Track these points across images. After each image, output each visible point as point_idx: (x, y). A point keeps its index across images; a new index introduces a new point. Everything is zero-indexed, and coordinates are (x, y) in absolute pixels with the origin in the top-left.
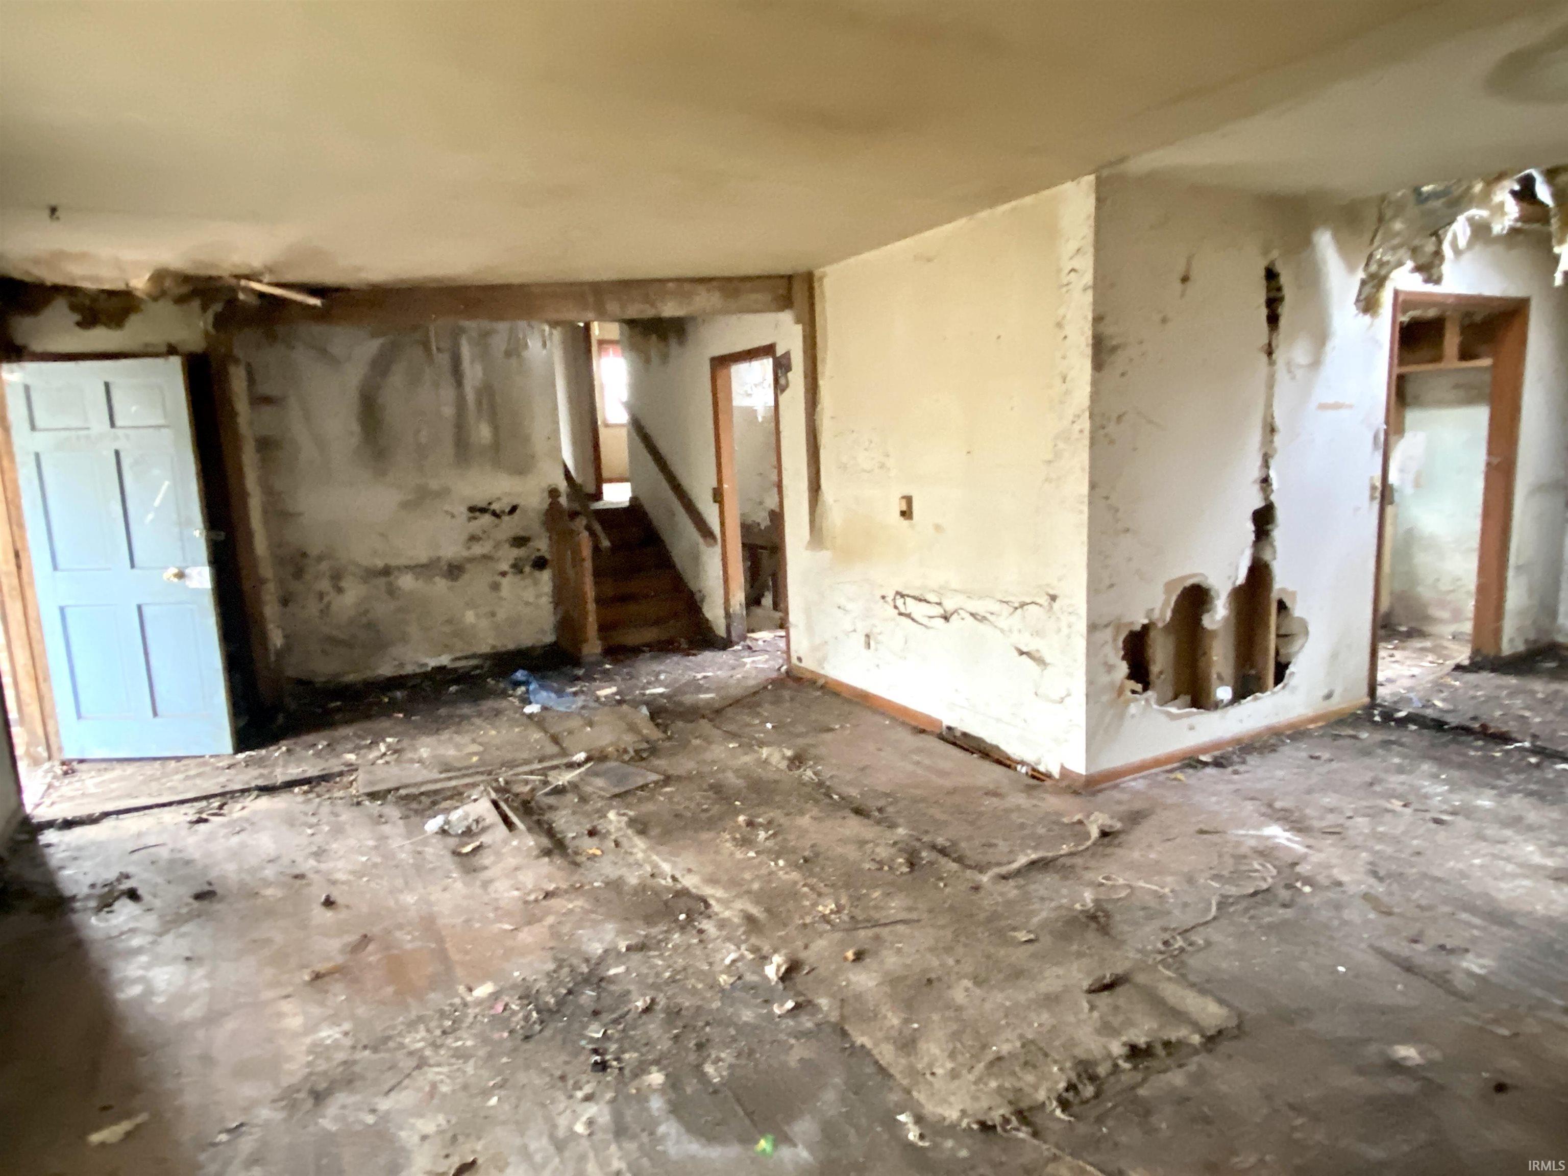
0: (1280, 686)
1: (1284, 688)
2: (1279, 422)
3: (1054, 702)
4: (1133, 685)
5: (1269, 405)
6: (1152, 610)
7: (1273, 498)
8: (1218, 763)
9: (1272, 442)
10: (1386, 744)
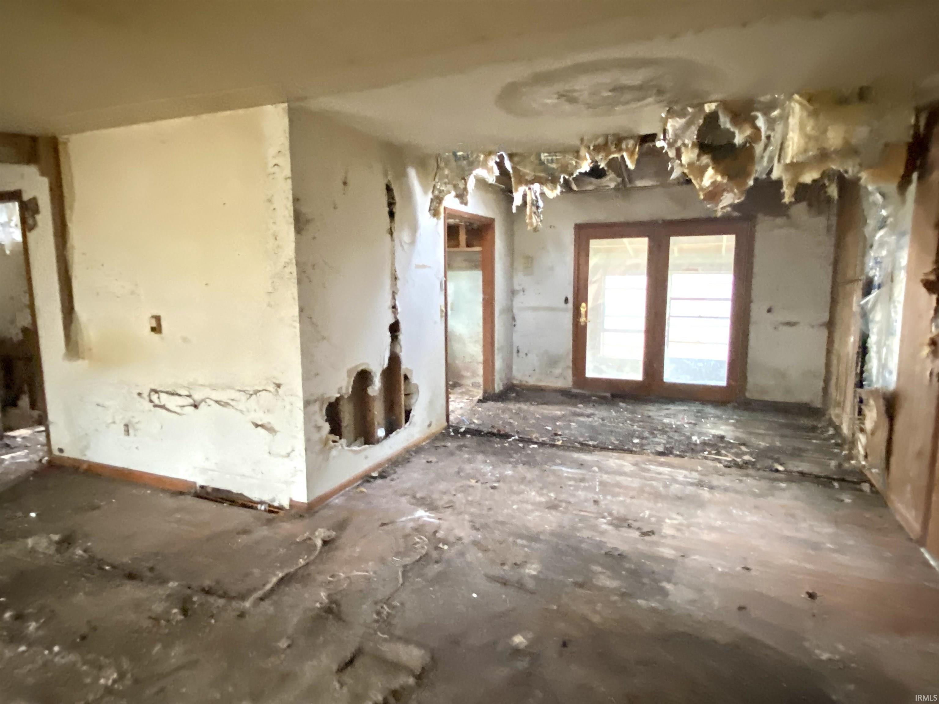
0: (408, 423)
1: (410, 424)
2: (399, 274)
3: (283, 457)
4: (333, 437)
5: (393, 264)
6: (341, 388)
7: (399, 317)
8: (382, 476)
9: (396, 285)
10: (460, 448)
